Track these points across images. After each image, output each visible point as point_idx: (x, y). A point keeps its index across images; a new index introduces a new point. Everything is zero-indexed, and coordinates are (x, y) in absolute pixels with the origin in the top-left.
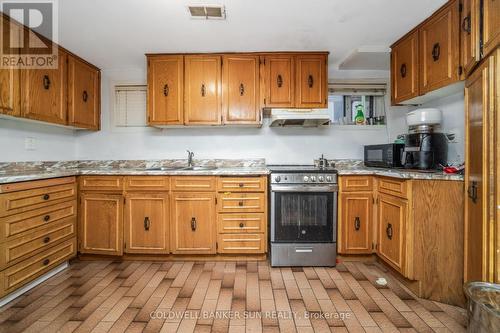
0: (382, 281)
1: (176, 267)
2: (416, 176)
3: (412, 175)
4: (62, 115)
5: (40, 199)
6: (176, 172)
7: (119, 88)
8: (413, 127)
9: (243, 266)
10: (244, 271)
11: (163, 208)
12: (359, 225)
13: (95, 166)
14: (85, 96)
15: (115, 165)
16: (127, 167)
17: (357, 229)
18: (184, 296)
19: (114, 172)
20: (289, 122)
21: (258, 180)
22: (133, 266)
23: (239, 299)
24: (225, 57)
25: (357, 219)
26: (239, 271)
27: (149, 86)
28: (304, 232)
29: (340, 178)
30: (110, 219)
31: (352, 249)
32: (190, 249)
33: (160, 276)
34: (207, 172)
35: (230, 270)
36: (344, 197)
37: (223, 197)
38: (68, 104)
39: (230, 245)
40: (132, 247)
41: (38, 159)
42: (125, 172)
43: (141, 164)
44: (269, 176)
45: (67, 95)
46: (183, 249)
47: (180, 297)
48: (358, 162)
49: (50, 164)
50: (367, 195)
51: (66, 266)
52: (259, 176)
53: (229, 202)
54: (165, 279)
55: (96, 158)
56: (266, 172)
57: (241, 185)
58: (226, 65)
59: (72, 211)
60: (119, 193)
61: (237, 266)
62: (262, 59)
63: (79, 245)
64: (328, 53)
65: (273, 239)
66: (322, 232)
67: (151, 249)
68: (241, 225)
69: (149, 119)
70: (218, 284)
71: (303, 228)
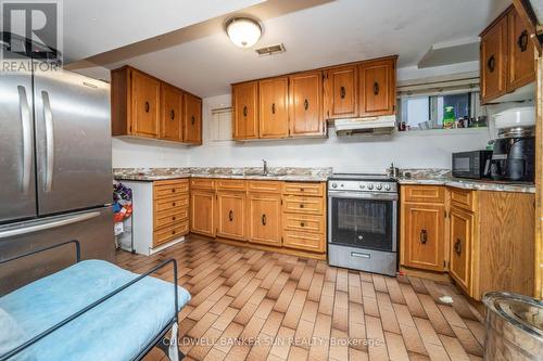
0: (448, 299)
1: (251, 252)
2: (482, 187)
3: (478, 186)
4: (180, 136)
5: (170, 192)
6: (251, 177)
7: (214, 111)
8: (504, 131)
9: (305, 260)
10: (304, 264)
11: (242, 204)
12: (425, 238)
13: (199, 172)
14: (193, 121)
15: (212, 171)
16: (220, 173)
17: (424, 243)
18: (254, 270)
19: (210, 176)
20: (355, 132)
21: (317, 186)
22: (222, 246)
23: (294, 281)
24: (291, 77)
25: (424, 231)
26: (300, 263)
27: (233, 108)
28: (361, 237)
29: (403, 188)
30: (208, 209)
31: (416, 262)
32: (261, 240)
33: (240, 256)
34: (274, 178)
35: (292, 261)
36: (407, 207)
37: (287, 199)
38: (183, 127)
39: (292, 240)
40: (222, 233)
41: (168, 166)
42: (217, 176)
43: (229, 171)
44: (327, 183)
45: (183, 121)
46: (256, 239)
47: (251, 270)
48: (443, 172)
49: (174, 169)
50: (436, 207)
51: (183, 239)
52: (319, 182)
53: (292, 203)
54: (242, 258)
55: (200, 165)
56: (325, 179)
57: (302, 190)
58: (292, 85)
59: (187, 202)
60: (213, 192)
61: (299, 260)
62: (324, 74)
63: (190, 226)
64: (396, 57)
65: (330, 241)
66: (381, 240)
67: (233, 236)
68: (302, 225)
69: (234, 136)
70: (280, 269)
71: (360, 233)
